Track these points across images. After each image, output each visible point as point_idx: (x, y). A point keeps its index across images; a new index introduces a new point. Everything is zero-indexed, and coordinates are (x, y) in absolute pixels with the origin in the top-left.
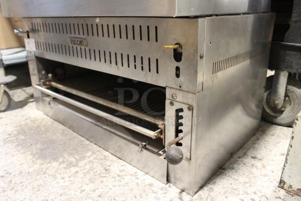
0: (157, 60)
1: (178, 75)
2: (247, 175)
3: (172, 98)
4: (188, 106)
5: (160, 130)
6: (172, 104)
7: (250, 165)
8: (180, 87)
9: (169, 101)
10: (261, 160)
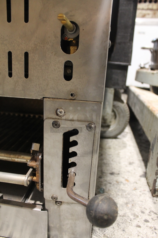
0: (26, 55)
1: (68, 77)
2: (120, 194)
3: (55, 116)
4: (87, 124)
5: (31, 170)
6: (56, 125)
7: (115, 182)
8: (72, 95)
9: (52, 121)
10: (118, 174)
